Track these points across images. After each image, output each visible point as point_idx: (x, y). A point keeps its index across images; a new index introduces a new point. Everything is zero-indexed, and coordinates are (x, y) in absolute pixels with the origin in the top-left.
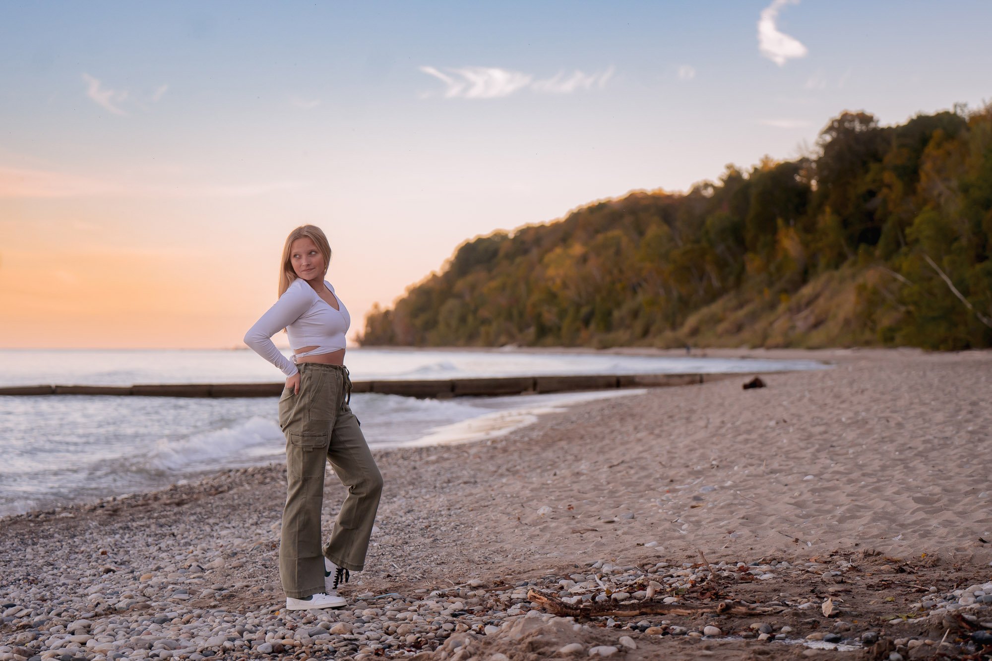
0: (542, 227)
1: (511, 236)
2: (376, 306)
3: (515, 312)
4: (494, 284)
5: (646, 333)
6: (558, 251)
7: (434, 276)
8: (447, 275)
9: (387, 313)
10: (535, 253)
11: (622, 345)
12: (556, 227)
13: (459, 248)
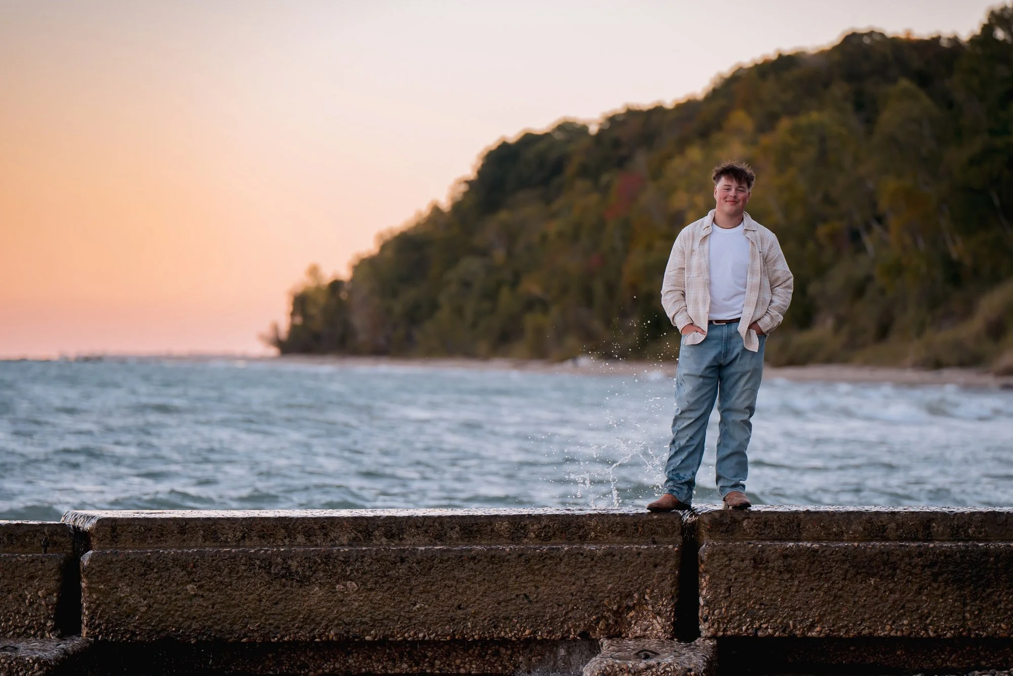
0: (658, 110)
1: (593, 129)
2: (314, 271)
3: (599, 288)
4: (553, 227)
5: (883, 332)
6: (695, 153)
7: (436, 210)
8: (458, 207)
9: (336, 285)
10: (641, 161)
11: (830, 360)
12: (688, 108)
13: (485, 153)
